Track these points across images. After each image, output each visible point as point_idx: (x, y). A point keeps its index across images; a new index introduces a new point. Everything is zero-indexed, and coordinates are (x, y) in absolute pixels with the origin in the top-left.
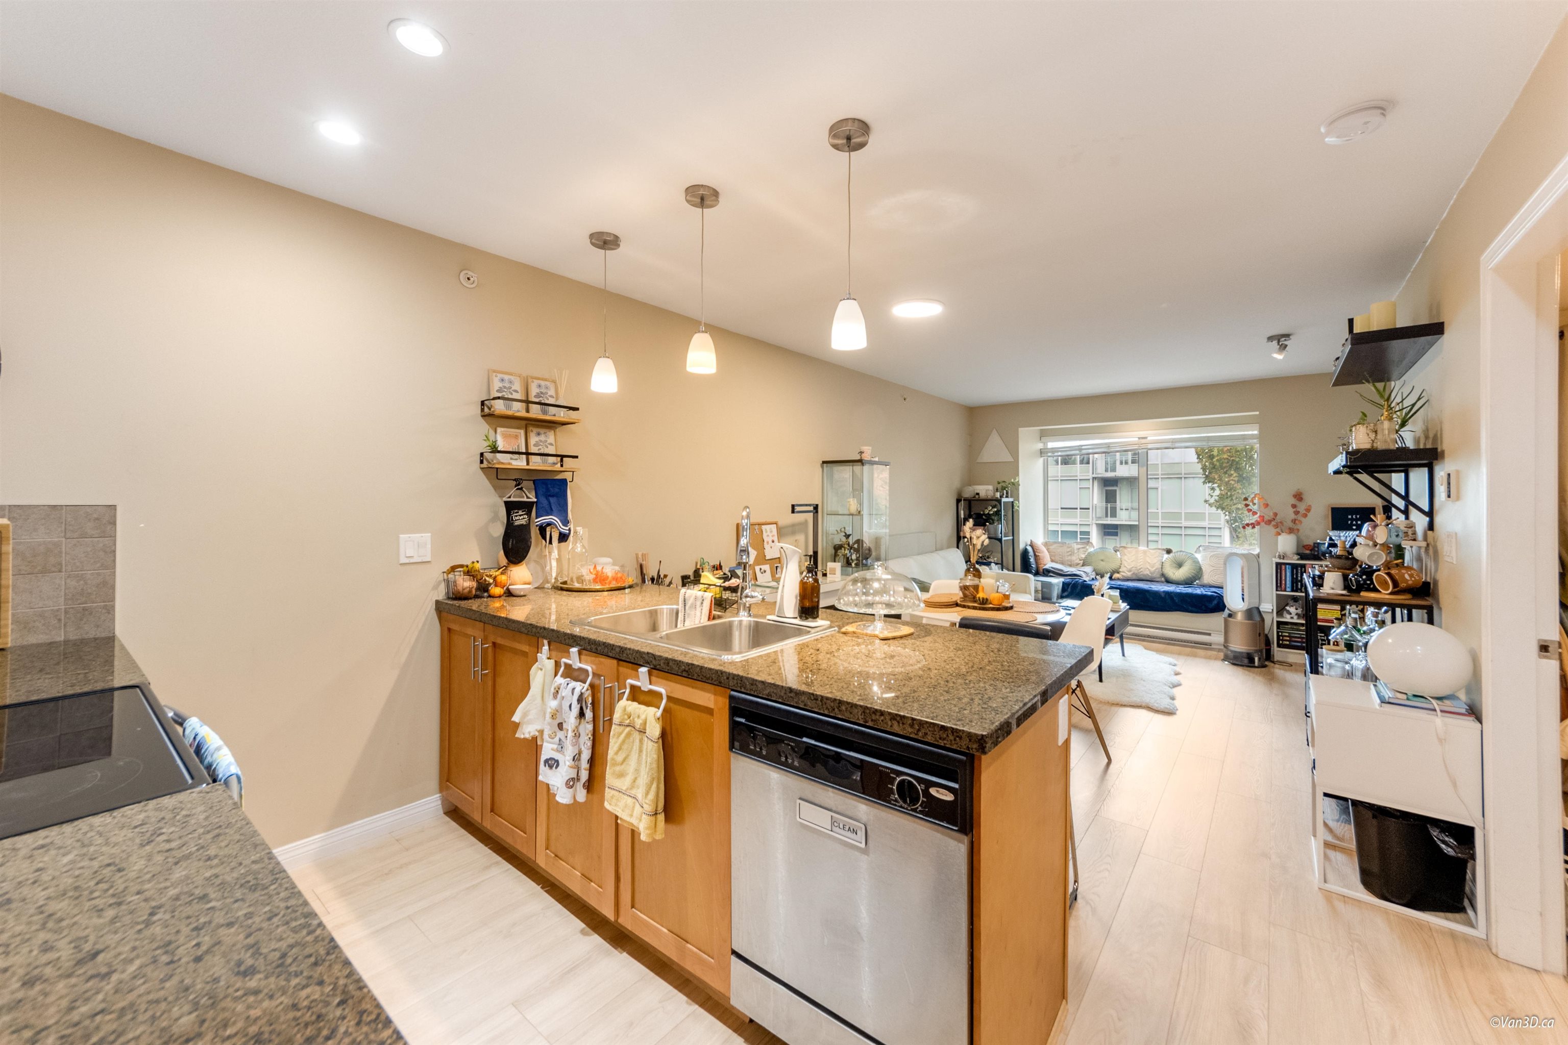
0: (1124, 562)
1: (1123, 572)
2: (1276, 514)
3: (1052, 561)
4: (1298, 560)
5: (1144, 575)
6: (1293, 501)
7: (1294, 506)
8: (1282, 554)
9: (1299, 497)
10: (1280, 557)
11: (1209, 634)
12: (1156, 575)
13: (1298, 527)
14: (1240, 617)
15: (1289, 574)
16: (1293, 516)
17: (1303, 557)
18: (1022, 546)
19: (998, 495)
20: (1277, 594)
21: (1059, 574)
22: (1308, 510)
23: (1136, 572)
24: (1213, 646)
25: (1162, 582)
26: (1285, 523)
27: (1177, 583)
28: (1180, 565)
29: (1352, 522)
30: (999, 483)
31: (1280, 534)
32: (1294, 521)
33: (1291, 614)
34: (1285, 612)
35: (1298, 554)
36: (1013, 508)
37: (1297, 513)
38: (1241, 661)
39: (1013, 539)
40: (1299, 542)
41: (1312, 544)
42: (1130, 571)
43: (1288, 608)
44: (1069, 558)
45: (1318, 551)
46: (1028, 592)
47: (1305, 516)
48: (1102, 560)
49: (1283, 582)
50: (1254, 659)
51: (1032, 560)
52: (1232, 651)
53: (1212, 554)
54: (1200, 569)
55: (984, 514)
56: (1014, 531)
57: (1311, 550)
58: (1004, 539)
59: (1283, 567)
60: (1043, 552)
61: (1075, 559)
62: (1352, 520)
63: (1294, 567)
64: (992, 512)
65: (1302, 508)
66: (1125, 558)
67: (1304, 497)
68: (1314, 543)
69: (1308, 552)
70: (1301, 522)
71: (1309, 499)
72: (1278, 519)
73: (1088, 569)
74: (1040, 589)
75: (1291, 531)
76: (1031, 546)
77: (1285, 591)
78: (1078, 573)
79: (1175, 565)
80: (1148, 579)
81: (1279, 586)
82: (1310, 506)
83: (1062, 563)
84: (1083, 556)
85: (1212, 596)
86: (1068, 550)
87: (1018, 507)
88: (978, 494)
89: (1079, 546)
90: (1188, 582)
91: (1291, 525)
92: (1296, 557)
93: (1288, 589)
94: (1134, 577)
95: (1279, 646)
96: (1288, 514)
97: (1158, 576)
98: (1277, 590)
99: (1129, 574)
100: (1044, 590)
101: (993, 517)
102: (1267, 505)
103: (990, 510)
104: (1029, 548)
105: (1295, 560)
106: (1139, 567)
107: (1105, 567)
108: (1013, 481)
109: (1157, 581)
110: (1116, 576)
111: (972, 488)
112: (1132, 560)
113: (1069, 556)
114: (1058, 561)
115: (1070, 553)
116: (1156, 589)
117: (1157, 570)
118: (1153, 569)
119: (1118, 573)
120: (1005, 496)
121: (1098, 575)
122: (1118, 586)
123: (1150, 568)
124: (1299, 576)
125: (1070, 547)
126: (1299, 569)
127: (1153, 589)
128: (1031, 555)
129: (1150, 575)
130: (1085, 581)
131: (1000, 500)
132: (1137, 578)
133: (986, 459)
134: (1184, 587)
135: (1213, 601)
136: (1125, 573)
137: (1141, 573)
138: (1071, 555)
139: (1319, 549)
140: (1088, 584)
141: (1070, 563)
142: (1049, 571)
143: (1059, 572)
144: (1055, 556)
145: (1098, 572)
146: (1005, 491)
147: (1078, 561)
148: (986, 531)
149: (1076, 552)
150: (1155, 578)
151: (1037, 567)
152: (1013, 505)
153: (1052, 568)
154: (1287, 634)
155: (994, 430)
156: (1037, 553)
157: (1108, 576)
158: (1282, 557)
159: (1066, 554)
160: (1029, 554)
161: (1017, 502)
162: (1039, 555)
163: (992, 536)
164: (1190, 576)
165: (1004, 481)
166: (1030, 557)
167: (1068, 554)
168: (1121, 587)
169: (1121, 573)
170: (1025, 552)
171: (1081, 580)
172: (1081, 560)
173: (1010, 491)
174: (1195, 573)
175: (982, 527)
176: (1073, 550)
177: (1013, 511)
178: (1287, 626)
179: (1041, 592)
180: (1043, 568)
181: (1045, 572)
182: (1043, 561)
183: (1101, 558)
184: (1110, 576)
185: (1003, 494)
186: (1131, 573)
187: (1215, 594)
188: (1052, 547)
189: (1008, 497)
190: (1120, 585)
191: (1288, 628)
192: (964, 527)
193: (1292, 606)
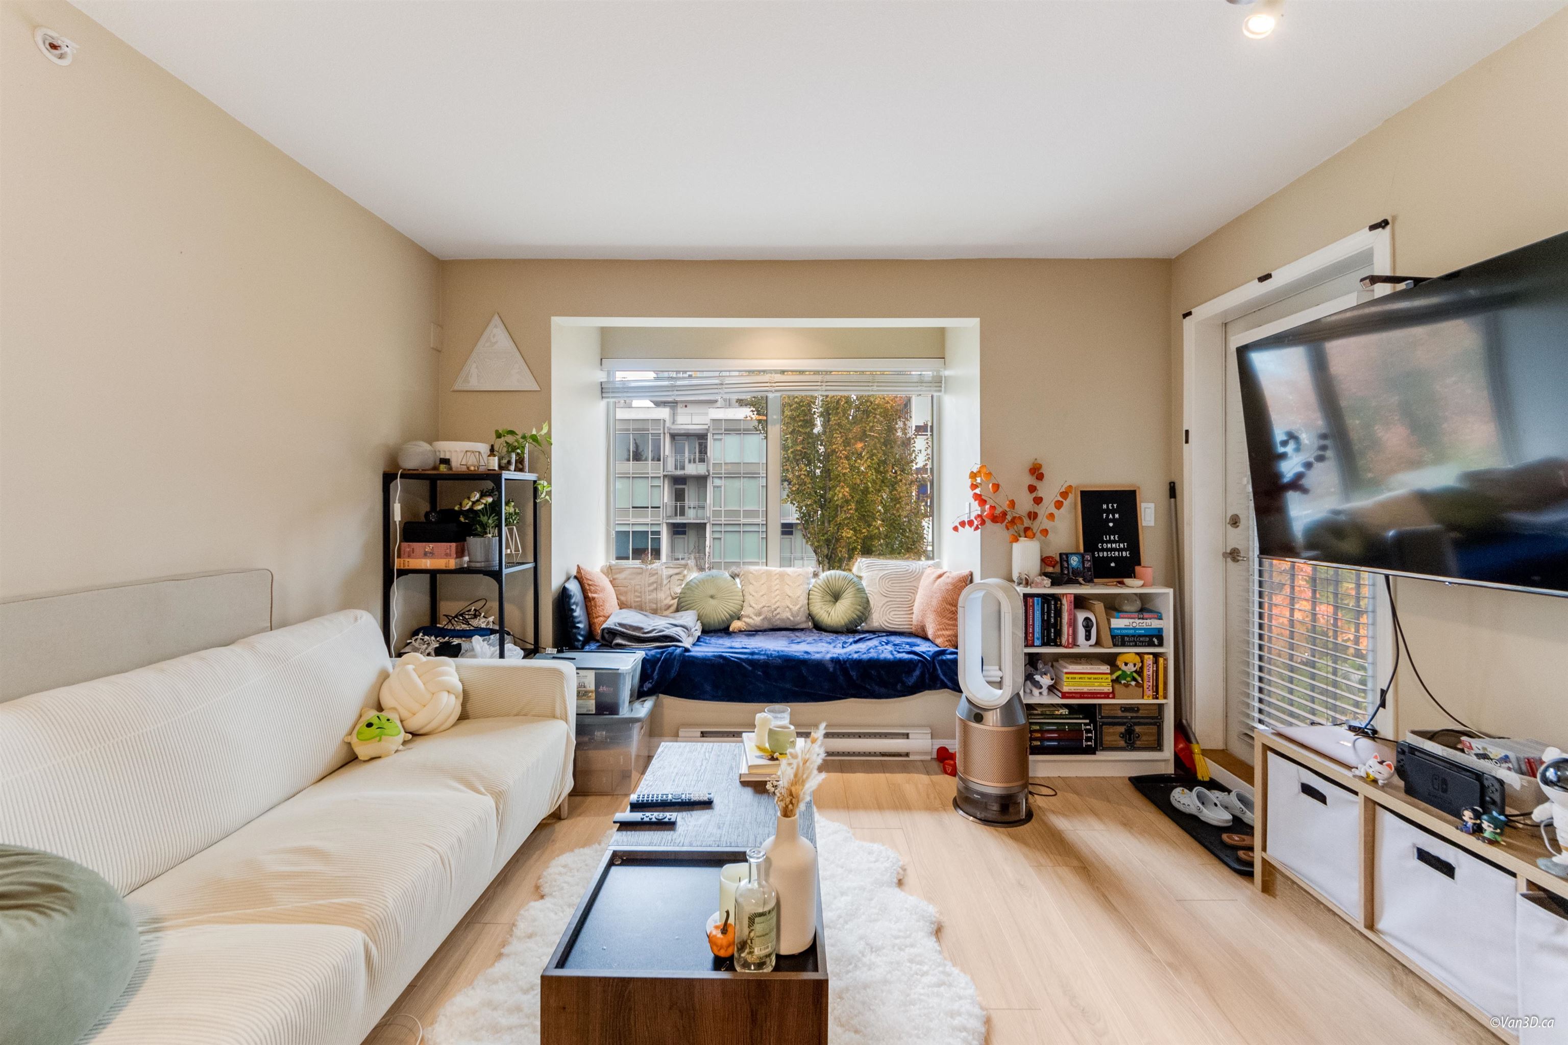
0: (748, 598)
1: (749, 617)
2: (1010, 503)
3: (622, 605)
4: (1049, 586)
5: (782, 620)
6: (1030, 480)
7: (1032, 489)
8: (1024, 577)
9: (1037, 472)
11: (907, 736)
12: (801, 619)
15: (1039, 614)
16: (1031, 507)
17: (1055, 580)
18: (556, 582)
19: (494, 463)
20: (1025, 654)
21: (636, 638)
22: (1065, 494)
23: (768, 615)
24: (911, 758)
25: (811, 630)
26: (1022, 519)
27: (836, 631)
28: (836, 597)
29: (1107, 516)
30: (499, 436)
31: (1017, 540)
32: (1033, 515)
33: (1041, 687)
35: (1046, 575)
36: (535, 497)
37: (1038, 500)
39: (535, 569)
40: (1041, 551)
41: (1058, 556)
42: (759, 614)
44: (654, 595)
45: (1069, 568)
46: (558, 712)
48: (712, 597)
49: (1032, 631)
51: (579, 612)
52: (975, 791)
53: (881, 574)
54: (866, 601)
55: (461, 512)
56: (536, 550)
57: (1059, 567)
58: (505, 571)
59: (1032, 601)
60: (603, 590)
61: (664, 599)
62: (1108, 511)
63: (1045, 599)
64: (479, 507)
66: (750, 589)
67: (1045, 471)
68: (1061, 555)
69: (1055, 570)
71: (1050, 474)
72: (1013, 512)
73: (688, 618)
74: (593, 687)
76: (579, 578)
77: (1034, 645)
78: (672, 632)
79: (828, 598)
80: (788, 626)
81: (1026, 639)
82: (1070, 487)
83: (640, 608)
84: (678, 590)
85: (911, 661)
86: (653, 579)
87: (549, 493)
88: (446, 461)
89: (672, 572)
90: (851, 629)
91: (1027, 523)
92: (1047, 582)
93: (1037, 642)
94: (766, 625)
96: (1025, 504)
97: (804, 619)
98: (1025, 646)
99: (756, 621)
100: (601, 689)
101: (484, 519)
102: (997, 486)
103: (476, 501)
104: (573, 587)
105: (1045, 587)
106: (775, 606)
107: (718, 611)
108: (534, 432)
109: (802, 630)
110: (736, 625)
111: (426, 446)
112: (761, 594)
113: (652, 591)
114: (631, 607)
115: (655, 585)
116: (818, 656)
117: (802, 609)
118: (798, 606)
119: (739, 619)
120: (513, 467)
121: (707, 629)
122: (750, 657)
123: (791, 606)
124: (1052, 615)
125: (654, 575)
126: (1053, 603)
127: (813, 657)
128: (577, 605)
129: (792, 618)
130: (687, 650)
131: (500, 476)
132: (771, 627)
133: (474, 383)
134: (856, 642)
135: (914, 670)
136: (751, 618)
137: (778, 617)
138: (656, 589)
139: (1068, 564)
140: (693, 657)
141: (654, 606)
142: (613, 633)
143: (634, 633)
144: (626, 593)
145: (705, 621)
146: (514, 456)
147: (669, 601)
148: (460, 554)
149: (665, 582)
150: (799, 624)
151: (591, 625)
152: (535, 490)
153: (621, 625)
154: (1038, 728)
155: (496, 317)
156: (590, 595)
157: (722, 626)
158: (1024, 582)
159: (647, 589)
160: (573, 601)
161: (546, 484)
162: (594, 599)
163: (478, 565)
164: (855, 616)
165: (512, 433)
166: (574, 607)
167: (652, 588)
168: (756, 657)
169: (744, 619)
170: (563, 597)
171: (679, 651)
172: (673, 599)
173: (526, 456)
174: (862, 610)
175: (454, 545)
176: (662, 579)
177: (535, 504)
178: (1035, 712)
179: (593, 695)
180: (603, 630)
181: (606, 636)
182: (601, 614)
183: (712, 592)
184: (726, 626)
185: (509, 463)
186: (761, 617)
187: (916, 657)
188: (621, 576)
189: (521, 470)
190: (753, 653)
191: (1038, 715)
192: (405, 544)
193: (1045, 674)
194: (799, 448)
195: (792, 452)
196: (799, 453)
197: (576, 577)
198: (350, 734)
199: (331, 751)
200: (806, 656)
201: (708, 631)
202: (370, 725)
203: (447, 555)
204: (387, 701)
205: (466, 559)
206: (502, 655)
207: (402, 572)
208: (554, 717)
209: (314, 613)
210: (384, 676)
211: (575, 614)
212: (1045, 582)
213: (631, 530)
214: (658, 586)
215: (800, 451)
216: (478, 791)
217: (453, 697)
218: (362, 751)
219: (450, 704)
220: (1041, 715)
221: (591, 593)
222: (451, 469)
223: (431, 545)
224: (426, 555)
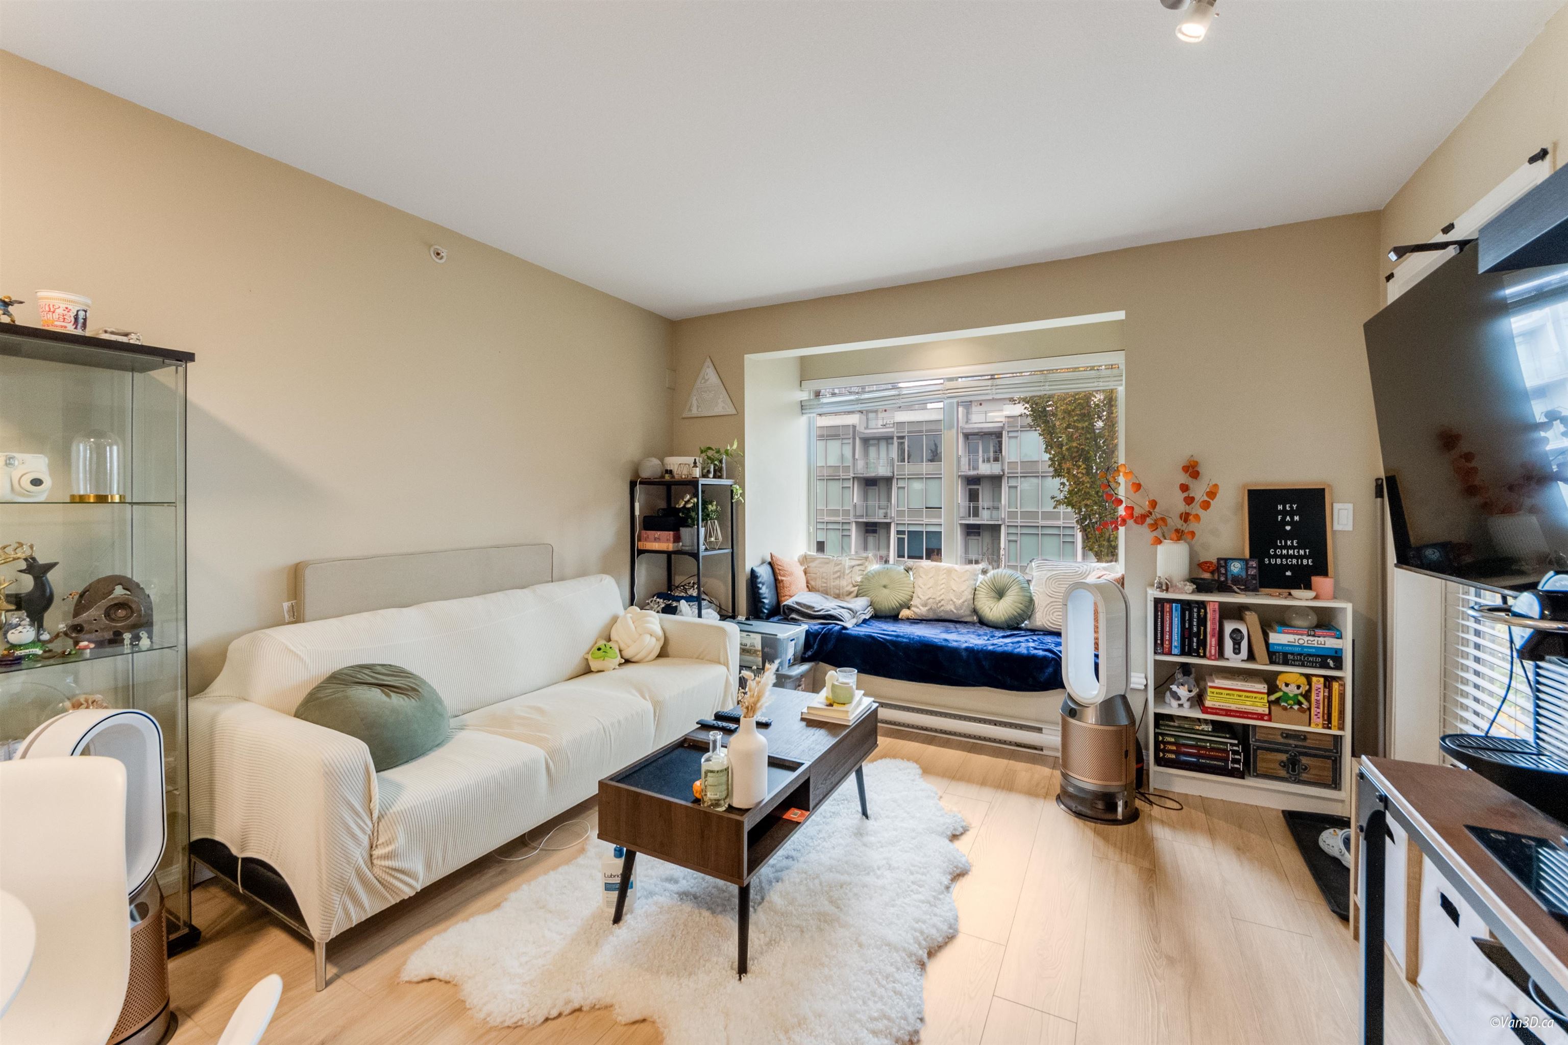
0: (918, 591)
1: (916, 607)
2: (1154, 504)
3: (810, 588)
4: (1193, 592)
5: (946, 612)
6: (1183, 478)
7: (1184, 488)
8: (1164, 581)
9: (1192, 470)
10: (1160, 587)
11: (1039, 730)
12: (964, 613)
13: (1193, 526)
14: (1091, 718)
15: (1176, 621)
16: (1182, 507)
17: (1201, 586)
18: (750, 566)
19: (697, 472)
20: (1156, 662)
21: (806, 614)
22: (1212, 494)
23: (935, 606)
24: (1045, 752)
25: (973, 624)
26: (1169, 521)
27: (995, 626)
28: (1000, 594)
29: (1284, 519)
30: (700, 452)
31: (1160, 542)
32: (1185, 517)
33: (1179, 699)
34: (1168, 694)
35: (1192, 580)
36: (732, 498)
37: (1189, 500)
38: (1093, 807)
39: (732, 553)
40: (1192, 555)
41: (1215, 561)
42: (925, 605)
43: (1174, 688)
44: (837, 582)
45: (1226, 575)
46: (722, 660)
47: (1206, 505)
48: (885, 587)
49: (1167, 637)
50: (1116, 804)
51: (767, 591)
52: (1076, 787)
53: (1049, 574)
54: (1031, 601)
55: (679, 510)
56: (734, 538)
57: (1212, 573)
58: (702, 554)
59: (1167, 606)
60: (791, 574)
61: (846, 584)
62: (1284, 513)
63: (1186, 605)
64: (689, 506)
65: (1199, 491)
66: (920, 582)
67: (1202, 469)
68: (1219, 560)
69: (1207, 576)
70: (1197, 517)
71: (1210, 474)
72: (1157, 513)
73: (860, 603)
74: (760, 648)
75: (1180, 535)
76: (772, 564)
77: (1170, 653)
78: (839, 613)
79: (993, 594)
80: (952, 617)
81: (1160, 645)
82: (1216, 486)
83: (825, 592)
84: (859, 579)
85: (1045, 657)
86: (837, 569)
87: (743, 495)
88: (670, 472)
89: (854, 563)
90: (1012, 626)
91: (1179, 524)
92: (1190, 587)
93: (1175, 651)
94: (931, 616)
95: (1159, 762)
96: (1173, 503)
97: (968, 613)
98: (1155, 653)
99: (923, 611)
100: (766, 650)
101: (693, 515)
102: (1138, 487)
103: (686, 501)
104: (765, 570)
105: (1187, 594)
106: (939, 599)
107: (889, 599)
108: (729, 448)
109: (966, 623)
110: (905, 613)
111: (655, 462)
112: (929, 586)
113: (836, 578)
114: (819, 591)
115: (839, 574)
116: (955, 644)
117: (966, 603)
118: (961, 601)
119: (909, 608)
120: (711, 475)
121: (879, 614)
122: (895, 639)
123: (955, 600)
124: (1195, 623)
125: (838, 565)
126: (1195, 610)
127: (950, 645)
128: (763, 584)
129: (955, 611)
130: (845, 628)
131: (698, 481)
132: (935, 617)
133: (695, 412)
134: (1004, 637)
135: (1047, 667)
136: (919, 609)
137: (942, 608)
138: (839, 577)
139: (1226, 570)
140: (848, 634)
141: (837, 591)
142: (791, 609)
143: (806, 611)
144: (815, 579)
145: (877, 607)
146: (712, 467)
147: (850, 588)
148: (677, 539)
149: (847, 572)
150: (963, 617)
151: (778, 602)
152: (732, 491)
153: (798, 603)
154: (1173, 740)
155: (709, 360)
156: (780, 578)
157: (893, 613)
158: (1164, 588)
159: (832, 577)
160: (759, 580)
161: (738, 487)
162: (782, 581)
163: (687, 548)
164: (1015, 613)
165: (710, 448)
166: (760, 586)
167: (836, 576)
168: (899, 639)
169: (913, 608)
170: (753, 576)
171: (837, 628)
172: (854, 586)
173: (724, 465)
174: (1023, 608)
175: (671, 533)
176: (844, 569)
177: (732, 503)
178: (1172, 724)
179: (760, 654)
180: (784, 606)
181: (787, 611)
182: (788, 593)
183: (884, 583)
184: (896, 613)
185: (709, 472)
186: (927, 608)
187: (1050, 655)
188: (813, 565)
189: (720, 477)
190: (897, 636)
191: (1174, 727)
192: (644, 532)
193: (1182, 685)
194: (1075, 444)
195: (1068, 449)
196: (1076, 450)
197: (770, 564)
198: (588, 653)
199: (574, 662)
200: (944, 643)
201: (878, 616)
202: (599, 649)
203: (668, 540)
204: (614, 636)
205: (681, 544)
206: (700, 616)
207: (641, 552)
208: (719, 663)
209: (582, 573)
210: (615, 619)
211: (761, 591)
212: (1186, 588)
213: (906, 530)
214: (841, 575)
215: (1076, 447)
216: (644, 698)
217: (654, 640)
218: (594, 666)
219: (653, 645)
220: (1179, 727)
221: (781, 576)
222: (673, 477)
223: (659, 533)
224: (656, 540)
